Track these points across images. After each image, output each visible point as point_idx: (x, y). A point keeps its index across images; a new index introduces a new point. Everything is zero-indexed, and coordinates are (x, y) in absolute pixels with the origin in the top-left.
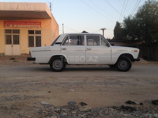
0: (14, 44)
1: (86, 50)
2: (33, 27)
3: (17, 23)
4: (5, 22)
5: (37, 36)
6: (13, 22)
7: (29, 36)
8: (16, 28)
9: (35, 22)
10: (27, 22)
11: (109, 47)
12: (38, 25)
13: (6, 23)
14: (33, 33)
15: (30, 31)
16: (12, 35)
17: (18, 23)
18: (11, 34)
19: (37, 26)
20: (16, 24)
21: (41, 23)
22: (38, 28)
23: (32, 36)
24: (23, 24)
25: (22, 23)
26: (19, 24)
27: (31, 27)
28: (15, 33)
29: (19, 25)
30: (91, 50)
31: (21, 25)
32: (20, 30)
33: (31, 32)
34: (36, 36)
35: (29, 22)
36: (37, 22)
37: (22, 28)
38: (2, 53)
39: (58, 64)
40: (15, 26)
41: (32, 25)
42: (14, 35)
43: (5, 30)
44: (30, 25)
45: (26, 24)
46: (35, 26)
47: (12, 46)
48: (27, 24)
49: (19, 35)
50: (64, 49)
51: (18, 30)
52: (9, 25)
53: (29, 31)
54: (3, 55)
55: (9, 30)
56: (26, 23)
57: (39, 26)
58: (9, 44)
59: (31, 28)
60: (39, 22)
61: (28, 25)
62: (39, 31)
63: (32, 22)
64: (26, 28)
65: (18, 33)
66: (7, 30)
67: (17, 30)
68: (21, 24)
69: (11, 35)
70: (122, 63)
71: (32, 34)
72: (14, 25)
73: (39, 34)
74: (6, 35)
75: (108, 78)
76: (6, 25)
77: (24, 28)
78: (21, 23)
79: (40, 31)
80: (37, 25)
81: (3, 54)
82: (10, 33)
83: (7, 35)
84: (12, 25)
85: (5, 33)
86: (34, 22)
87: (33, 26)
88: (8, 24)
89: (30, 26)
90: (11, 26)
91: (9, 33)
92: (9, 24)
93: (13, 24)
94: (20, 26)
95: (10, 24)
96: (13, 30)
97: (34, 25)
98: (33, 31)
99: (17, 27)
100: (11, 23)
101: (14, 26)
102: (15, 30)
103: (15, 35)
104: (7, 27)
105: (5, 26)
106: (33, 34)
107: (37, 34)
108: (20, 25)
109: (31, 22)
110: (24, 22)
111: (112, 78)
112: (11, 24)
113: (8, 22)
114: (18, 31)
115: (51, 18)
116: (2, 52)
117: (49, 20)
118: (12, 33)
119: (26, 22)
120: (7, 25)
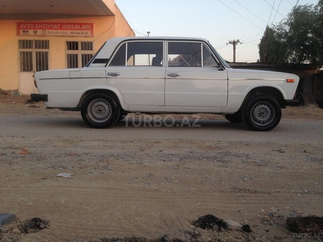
0: (37, 71)
1: (167, 77)
2: (75, 34)
3: (43, 26)
4: (19, 25)
5: (86, 55)
6: (35, 24)
7: (68, 55)
8: (41, 36)
9: (81, 25)
10: (64, 24)
11: (221, 70)
12: (87, 29)
13: (22, 26)
14: (77, 49)
15: (70, 42)
16: (34, 51)
17: (45, 26)
18: (30, 50)
19: (84, 31)
20: (41, 29)
21: (92, 25)
22: (86, 37)
23: (73, 55)
24: (56, 29)
25: (54, 27)
26: (48, 29)
27: (72, 35)
28: (40, 48)
29: (47, 31)
30: (177, 77)
31: (51, 31)
32: (49, 41)
33: (72, 46)
34: (83, 55)
35: (68, 23)
36: (85, 24)
37: (54, 36)
38: (13, 90)
39: (100, 110)
40: (39, 32)
41: (75, 29)
42: (37, 53)
43: (20, 41)
44: (71, 29)
45: (61, 28)
46: (81, 31)
47: (33, 76)
48: (64, 29)
49: (47, 53)
50: (115, 75)
51: (46, 41)
52: (27, 32)
53: (67, 42)
54: (16, 94)
55: (27, 41)
56: (61, 26)
57: (89, 32)
58: (28, 71)
59: (72, 37)
60: (88, 24)
61: (66, 29)
62: (88, 43)
63: (74, 24)
64: (61, 36)
65: (46, 48)
66: (23, 41)
67: (43, 41)
68: (51, 28)
69: (31, 53)
70: (261, 110)
71: (74, 49)
72: (37, 30)
73: (88, 49)
74: (21, 53)
75: (208, 144)
76: (21, 31)
77: (57, 36)
78: (50, 26)
79: (91, 43)
80: (85, 29)
81: (17, 91)
82: (30, 48)
83: (24, 52)
84: (33, 31)
85: (20, 48)
86: (78, 24)
87: (75, 31)
88: (24, 28)
89: (69, 32)
90: (31, 32)
91: (27, 48)
92: (27, 28)
93: (34, 28)
94: (50, 33)
95: (30, 29)
96: (36, 41)
97: (78, 29)
98: (77, 43)
99: (43, 35)
100: (32, 26)
101: (36, 32)
102: (39, 41)
103: (40, 52)
104: (23, 35)
105: (18, 34)
106: (77, 51)
107: (85, 49)
108: (49, 31)
109: (71, 24)
110: (57, 24)
111: (218, 145)
112: (32, 29)
113: (25, 23)
114: (45, 44)
115: (113, 15)
116: (13, 88)
117: (110, 19)
118: (34, 47)
119: (62, 24)
120: (24, 31)
